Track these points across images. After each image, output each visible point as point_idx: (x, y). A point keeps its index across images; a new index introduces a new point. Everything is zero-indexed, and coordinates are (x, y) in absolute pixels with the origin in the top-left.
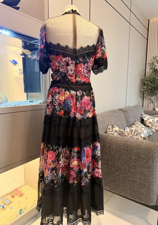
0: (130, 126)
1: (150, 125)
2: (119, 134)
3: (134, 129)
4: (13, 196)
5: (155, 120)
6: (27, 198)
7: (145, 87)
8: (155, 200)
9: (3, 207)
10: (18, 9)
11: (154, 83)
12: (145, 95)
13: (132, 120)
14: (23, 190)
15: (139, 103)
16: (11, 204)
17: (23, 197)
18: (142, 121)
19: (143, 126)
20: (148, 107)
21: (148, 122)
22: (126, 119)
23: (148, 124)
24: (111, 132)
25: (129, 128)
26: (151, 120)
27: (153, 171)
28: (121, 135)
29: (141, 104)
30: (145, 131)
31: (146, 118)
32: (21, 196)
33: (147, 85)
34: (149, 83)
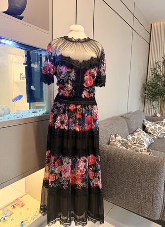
0: (132, 134)
1: (152, 132)
2: (123, 145)
3: (136, 137)
4: (14, 207)
5: (157, 127)
6: (28, 209)
7: (147, 92)
8: (159, 214)
9: (4, 219)
10: (21, 18)
11: (156, 88)
12: (146, 100)
13: (134, 128)
14: (24, 200)
15: (140, 108)
16: (12, 215)
17: (24, 208)
18: (144, 128)
19: (145, 134)
20: (149, 112)
21: (149, 129)
22: (128, 127)
23: (149, 131)
24: (114, 142)
25: (132, 136)
26: (153, 127)
27: (157, 186)
28: (124, 145)
29: (142, 110)
30: (147, 139)
31: (148, 124)
32: (22, 206)
33: (149, 90)
34: (151, 88)
